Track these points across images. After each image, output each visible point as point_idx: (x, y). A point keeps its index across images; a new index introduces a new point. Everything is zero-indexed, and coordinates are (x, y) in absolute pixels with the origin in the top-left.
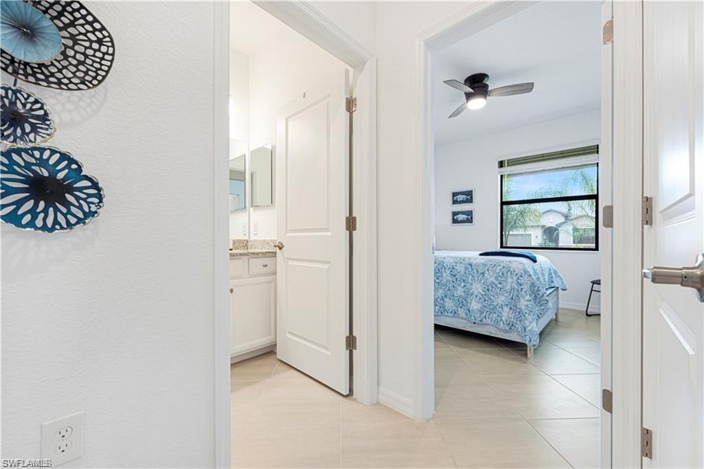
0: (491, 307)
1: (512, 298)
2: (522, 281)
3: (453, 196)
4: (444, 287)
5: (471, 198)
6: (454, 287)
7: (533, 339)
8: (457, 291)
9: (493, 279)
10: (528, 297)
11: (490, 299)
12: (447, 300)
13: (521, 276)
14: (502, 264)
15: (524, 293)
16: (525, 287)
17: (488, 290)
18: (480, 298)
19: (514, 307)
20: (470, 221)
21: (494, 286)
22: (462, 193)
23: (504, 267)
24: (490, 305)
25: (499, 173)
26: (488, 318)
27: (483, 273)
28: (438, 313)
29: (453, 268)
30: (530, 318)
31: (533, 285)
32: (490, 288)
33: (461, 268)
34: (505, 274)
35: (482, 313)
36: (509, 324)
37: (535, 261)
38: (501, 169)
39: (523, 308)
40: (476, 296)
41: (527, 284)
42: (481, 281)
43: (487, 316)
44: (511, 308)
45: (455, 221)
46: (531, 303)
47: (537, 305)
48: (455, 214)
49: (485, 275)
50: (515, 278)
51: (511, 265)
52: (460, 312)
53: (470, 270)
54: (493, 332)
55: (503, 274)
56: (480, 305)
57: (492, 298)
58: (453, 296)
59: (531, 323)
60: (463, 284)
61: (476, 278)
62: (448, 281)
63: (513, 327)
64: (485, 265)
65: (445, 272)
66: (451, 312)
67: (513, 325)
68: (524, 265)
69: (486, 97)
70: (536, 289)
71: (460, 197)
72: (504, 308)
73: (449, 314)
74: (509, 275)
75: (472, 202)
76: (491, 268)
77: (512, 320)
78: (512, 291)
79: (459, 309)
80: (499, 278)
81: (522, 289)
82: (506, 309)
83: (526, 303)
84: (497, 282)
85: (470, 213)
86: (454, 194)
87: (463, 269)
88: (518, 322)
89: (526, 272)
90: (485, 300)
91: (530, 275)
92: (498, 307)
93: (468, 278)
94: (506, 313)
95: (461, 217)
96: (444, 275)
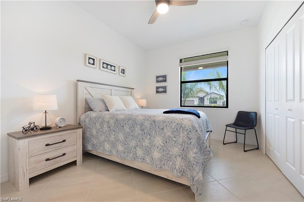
0: (168, 156)
1: (183, 150)
2: (191, 136)
3: (157, 78)
4: (136, 139)
5: (166, 79)
6: (143, 139)
7: (199, 189)
8: (145, 142)
9: (169, 134)
10: (195, 150)
11: (168, 149)
12: (138, 149)
13: (190, 132)
14: (176, 121)
15: (192, 147)
16: (194, 141)
17: (166, 142)
18: (160, 149)
19: (184, 157)
20: (165, 92)
21: (170, 139)
22: (161, 76)
23: (178, 124)
24: (167, 154)
25: (180, 66)
26: (166, 165)
27: (163, 129)
28: (132, 158)
29: (142, 124)
30: (197, 169)
31: (199, 138)
32: (168, 141)
33: (147, 124)
34: (178, 129)
35: (161, 161)
36: (181, 171)
37: (199, 117)
38: (181, 63)
39: (192, 159)
40: (158, 147)
41: (194, 138)
42: (161, 135)
43: (165, 163)
44: (183, 158)
45: (157, 92)
46: (198, 155)
47: (202, 156)
48: (157, 88)
49: (164, 130)
50: (186, 133)
51: (183, 122)
52: (147, 159)
53: (154, 126)
54: (170, 176)
55: (177, 129)
56: (160, 155)
57: (169, 148)
58: (142, 146)
59: (198, 173)
60: (149, 137)
61: (158, 132)
62: (139, 134)
63: (184, 174)
64: (164, 122)
65: (137, 127)
66: (141, 158)
67: (184, 172)
68: (192, 122)
69: (169, 5)
70: (201, 142)
71: (160, 79)
72: (178, 159)
73: (139, 160)
74: (181, 131)
75: (166, 82)
76: (168, 125)
77: (183, 168)
78: (184, 144)
79: (146, 156)
80: (174, 133)
81: (191, 143)
82: (179, 159)
83: (194, 155)
84: (172, 136)
85: (165, 87)
86: (157, 77)
87: (148, 125)
88: (188, 170)
89: (194, 127)
90: (164, 150)
91: (197, 130)
92: (173, 156)
93: (152, 132)
94: (179, 163)
95: (161, 90)
96: (136, 129)
